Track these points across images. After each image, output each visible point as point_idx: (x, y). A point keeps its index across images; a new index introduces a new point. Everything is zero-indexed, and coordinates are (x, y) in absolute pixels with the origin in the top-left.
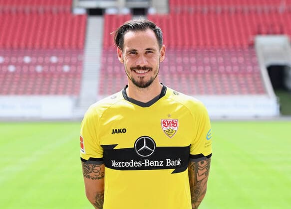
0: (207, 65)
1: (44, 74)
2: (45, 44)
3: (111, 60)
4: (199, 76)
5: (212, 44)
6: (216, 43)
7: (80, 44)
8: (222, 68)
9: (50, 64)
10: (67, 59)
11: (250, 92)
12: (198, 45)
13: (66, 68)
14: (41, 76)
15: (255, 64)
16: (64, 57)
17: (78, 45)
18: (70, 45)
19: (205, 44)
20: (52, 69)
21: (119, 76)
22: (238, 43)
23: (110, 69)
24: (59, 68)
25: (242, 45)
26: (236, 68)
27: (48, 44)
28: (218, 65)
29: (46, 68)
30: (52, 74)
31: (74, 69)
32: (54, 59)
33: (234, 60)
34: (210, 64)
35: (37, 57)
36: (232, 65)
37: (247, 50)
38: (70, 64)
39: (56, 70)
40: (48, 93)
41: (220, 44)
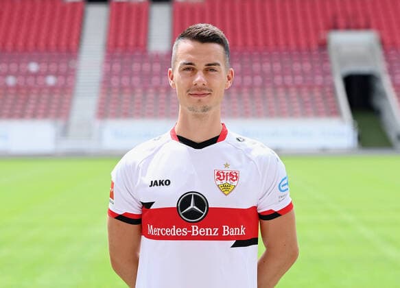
0: (257, 75)
1: (17, 88)
2: (21, 44)
3: (117, 67)
4: (245, 90)
5: (266, 44)
6: (271, 42)
7: (74, 44)
8: (278, 79)
9: (28, 74)
10: (53, 67)
11: (318, 114)
12: (245, 44)
13: (51, 80)
14: (12, 91)
15: (327, 73)
16: (48, 64)
17: (69, 46)
18: (58, 45)
19: (256, 44)
20: (31, 81)
21: (127, 91)
22: (303, 42)
23: (115, 81)
24: (40, 79)
25: (309, 45)
26: (299, 79)
27: (26, 45)
28: (273, 74)
29: (21, 79)
30: (29, 89)
31: (62, 80)
32: (33, 67)
33: (297, 67)
34: (262, 73)
35: (8, 63)
36: (294, 74)
37: (315, 53)
38: (57, 74)
39: (36, 82)
40: (22, 116)
41: (277, 44)
